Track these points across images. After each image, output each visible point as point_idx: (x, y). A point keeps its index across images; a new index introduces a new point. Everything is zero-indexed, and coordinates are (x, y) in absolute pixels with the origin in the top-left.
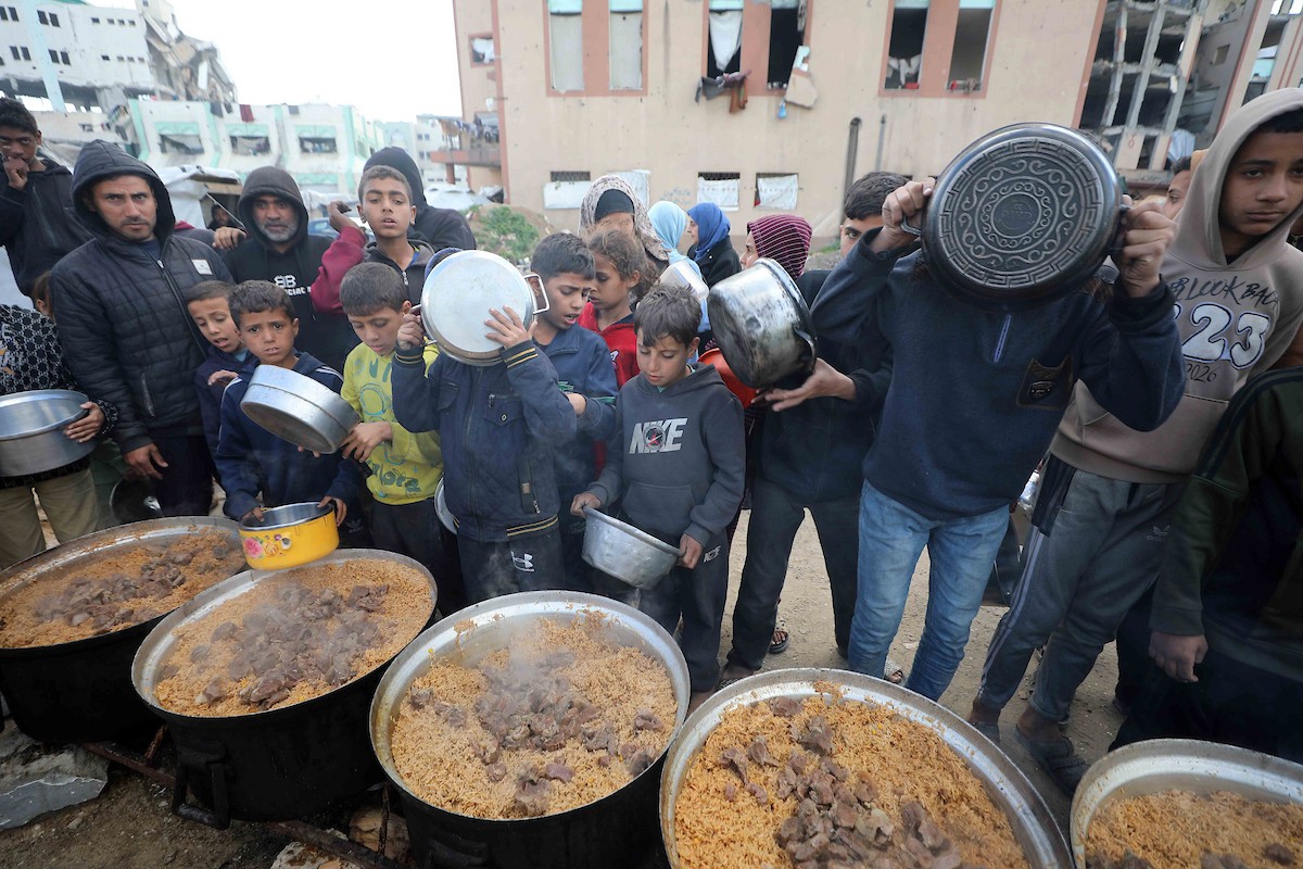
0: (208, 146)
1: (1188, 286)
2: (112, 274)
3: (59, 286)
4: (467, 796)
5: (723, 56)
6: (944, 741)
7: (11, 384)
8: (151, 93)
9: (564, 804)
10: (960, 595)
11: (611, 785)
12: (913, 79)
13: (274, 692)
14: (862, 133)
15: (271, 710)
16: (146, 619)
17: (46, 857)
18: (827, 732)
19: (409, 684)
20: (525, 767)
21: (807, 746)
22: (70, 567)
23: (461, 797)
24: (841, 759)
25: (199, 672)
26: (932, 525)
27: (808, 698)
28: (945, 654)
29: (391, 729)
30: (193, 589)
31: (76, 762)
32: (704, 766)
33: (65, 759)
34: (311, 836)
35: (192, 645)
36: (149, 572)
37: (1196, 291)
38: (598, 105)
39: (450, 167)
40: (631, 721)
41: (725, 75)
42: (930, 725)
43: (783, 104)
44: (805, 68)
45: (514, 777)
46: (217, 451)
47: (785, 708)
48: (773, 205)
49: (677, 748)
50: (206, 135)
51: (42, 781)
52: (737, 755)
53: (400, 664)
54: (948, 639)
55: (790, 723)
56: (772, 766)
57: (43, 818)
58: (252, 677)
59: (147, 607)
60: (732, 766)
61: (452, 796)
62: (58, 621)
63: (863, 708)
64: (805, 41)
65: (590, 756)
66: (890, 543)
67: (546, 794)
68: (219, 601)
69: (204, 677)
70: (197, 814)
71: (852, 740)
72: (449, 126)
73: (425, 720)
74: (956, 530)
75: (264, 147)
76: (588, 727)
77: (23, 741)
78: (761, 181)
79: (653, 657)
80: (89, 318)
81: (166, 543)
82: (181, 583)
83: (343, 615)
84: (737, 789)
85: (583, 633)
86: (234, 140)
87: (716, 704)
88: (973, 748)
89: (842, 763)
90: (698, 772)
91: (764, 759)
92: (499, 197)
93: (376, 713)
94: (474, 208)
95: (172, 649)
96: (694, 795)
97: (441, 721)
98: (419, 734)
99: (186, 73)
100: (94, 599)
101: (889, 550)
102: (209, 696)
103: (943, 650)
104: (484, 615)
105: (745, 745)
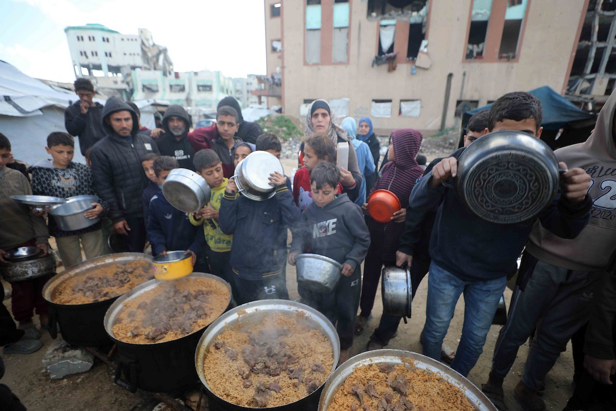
0: (160, 89)
1: (598, 170)
2: (114, 150)
3: (94, 155)
4: (233, 393)
5: (386, 45)
6: (465, 396)
7: (74, 192)
8: (140, 68)
9: (276, 403)
10: (479, 320)
11: (298, 396)
12: (480, 54)
13: (159, 335)
14: (454, 81)
15: (157, 343)
16: (113, 297)
17: (68, 393)
18: (405, 383)
19: (215, 337)
20: (260, 383)
21: (395, 389)
22: (88, 270)
23: (230, 393)
24: (410, 398)
25: (131, 323)
26: (465, 283)
27: (398, 365)
28: (471, 350)
29: (205, 357)
30: (132, 286)
31: (82, 354)
32: (343, 393)
33: (78, 353)
34: (169, 401)
35: (129, 310)
36: (117, 275)
37: (602, 173)
38: (326, 69)
39: (260, 97)
40: (311, 366)
41: (387, 55)
42: (458, 386)
43: (414, 67)
44: (425, 50)
45: (255, 387)
46: (147, 225)
47: (386, 369)
48: (408, 115)
49: (330, 382)
50: (160, 84)
51: (69, 361)
52: (359, 390)
53: (212, 328)
54: (473, 343)
55: (388, 376)
56: (375, 397)
57: (68, 377)
58: (151, 327)
59: (114, 291)
60: (356, 395)
61: (227, 392)
62: (80, 294)
63: (425, 373)
64: (426, 37)
65: (290, 381)
66: (443, 291)
67: (268, 397)
68: (142, 291)
69: (132, 325)
70: (124, 384)
71: (417, 389)
72: (260, 79)
73: (219, 355)
74: (477, 287)
75: (182, 89)
76: (291, 367)
77: (63, 343)
78: (403, 104)
79: (325, 336)
80: (105, 168)
81: (125, 263)
82: (129, 281)
83: (191, 303)
84: (357, 406)
85: (295, 321)
86: (171, 86)
87: (351, 363)
88: (479, 401)
89: (411, 400)
90: (340, 396)
91: (372, 393)
92: (280, 111)
93: (199, 349)
94: (269, 116)
95: (121, 311)
96: (337, 407)
97: (227, 356)
98: (216, 361)
99: (155, 59)
100: (95, 286)
101: (442, 294)
102: (133, 333)
103: (471, 348)
104: (251, 308)
105: (364, 385)
